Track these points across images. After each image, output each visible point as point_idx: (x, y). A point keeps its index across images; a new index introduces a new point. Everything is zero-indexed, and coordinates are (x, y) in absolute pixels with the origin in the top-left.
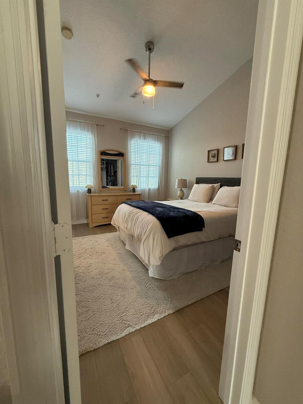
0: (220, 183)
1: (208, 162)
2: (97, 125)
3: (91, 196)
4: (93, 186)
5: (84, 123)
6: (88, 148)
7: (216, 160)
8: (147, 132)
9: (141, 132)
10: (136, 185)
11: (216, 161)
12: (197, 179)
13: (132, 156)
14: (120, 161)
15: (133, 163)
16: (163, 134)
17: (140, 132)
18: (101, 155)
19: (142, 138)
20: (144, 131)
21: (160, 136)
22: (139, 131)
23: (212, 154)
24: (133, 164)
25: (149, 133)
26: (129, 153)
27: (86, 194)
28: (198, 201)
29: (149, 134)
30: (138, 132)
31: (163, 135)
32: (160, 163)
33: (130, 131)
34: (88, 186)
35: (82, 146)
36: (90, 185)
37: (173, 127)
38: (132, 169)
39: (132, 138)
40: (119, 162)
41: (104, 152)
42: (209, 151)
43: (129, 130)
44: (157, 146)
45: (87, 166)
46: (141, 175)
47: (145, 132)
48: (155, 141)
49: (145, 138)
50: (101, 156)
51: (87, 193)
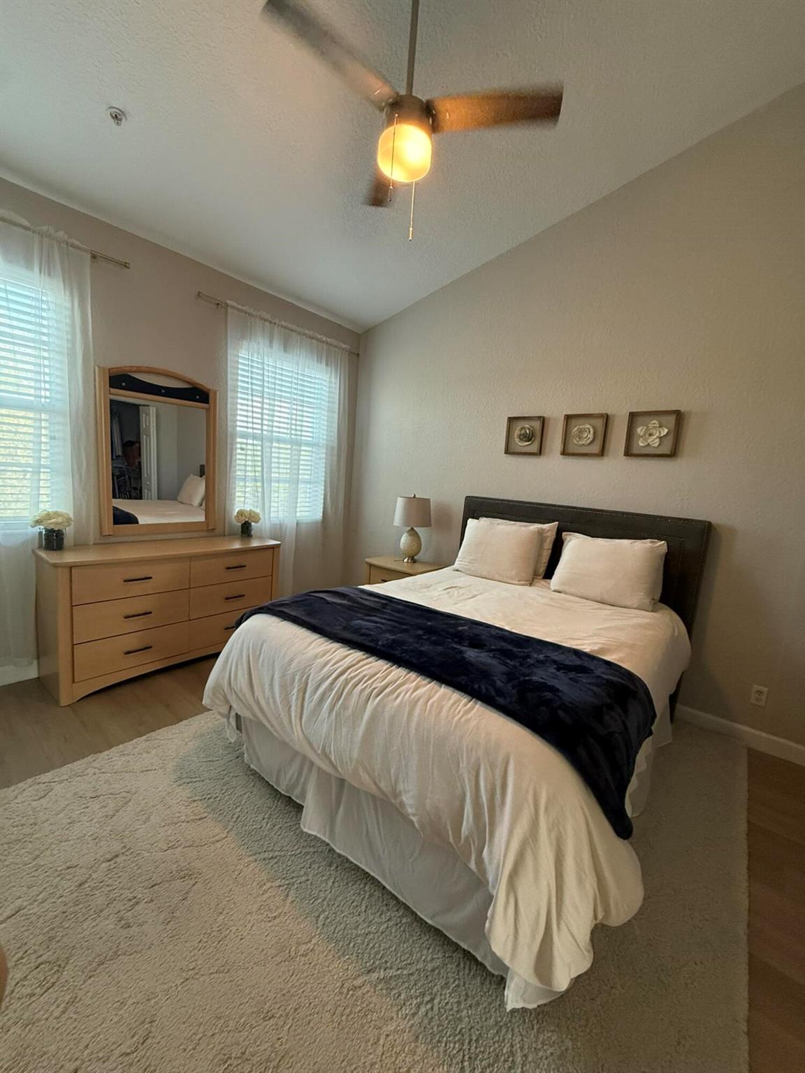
0: (557, 523)
1: (507, 452)
2: (94, 257)
3: (71, 567)
4: (71, 516)
5: (26, 228)
6: (44, 350)
7: (534, 447)
8: (294, 327)
9: (275, 324)
10: (254, 512)
11: (536, 452)
12: (469, 500)
13: (242, 404)
14: (153, 411)
15: (245, 430)
16: (344, 344)
17: (271, 322)
18: (111, 386)
19: (275, 344)
20: (285, 321)
21: (336, 347)
22: (268, 317)
23: (522, 429)
24: (245, 436)
25: (299, 329)
26: (230, 394)
27: (33, 552)
28: (497, 577)
29: (299, 333)
30: (265, 320)
31: (344, 346)
32: (331, 436)
33: (236, 312)
34: (49, 516)
35: (13, 336)
36: (57, 514)
37: (376, 326)
38: (239, 451)
39: (243, 337)
40: (148, 414)
41: (126, 375)
42: (511, 420)
43: (233, 307)
44: (325, 381)
45: (41, 428)
46: (273, 475)
47: (290, 326)
48: (319, 360)
49: (286, 347)
50: (113, 390)
51: (40, 547)
